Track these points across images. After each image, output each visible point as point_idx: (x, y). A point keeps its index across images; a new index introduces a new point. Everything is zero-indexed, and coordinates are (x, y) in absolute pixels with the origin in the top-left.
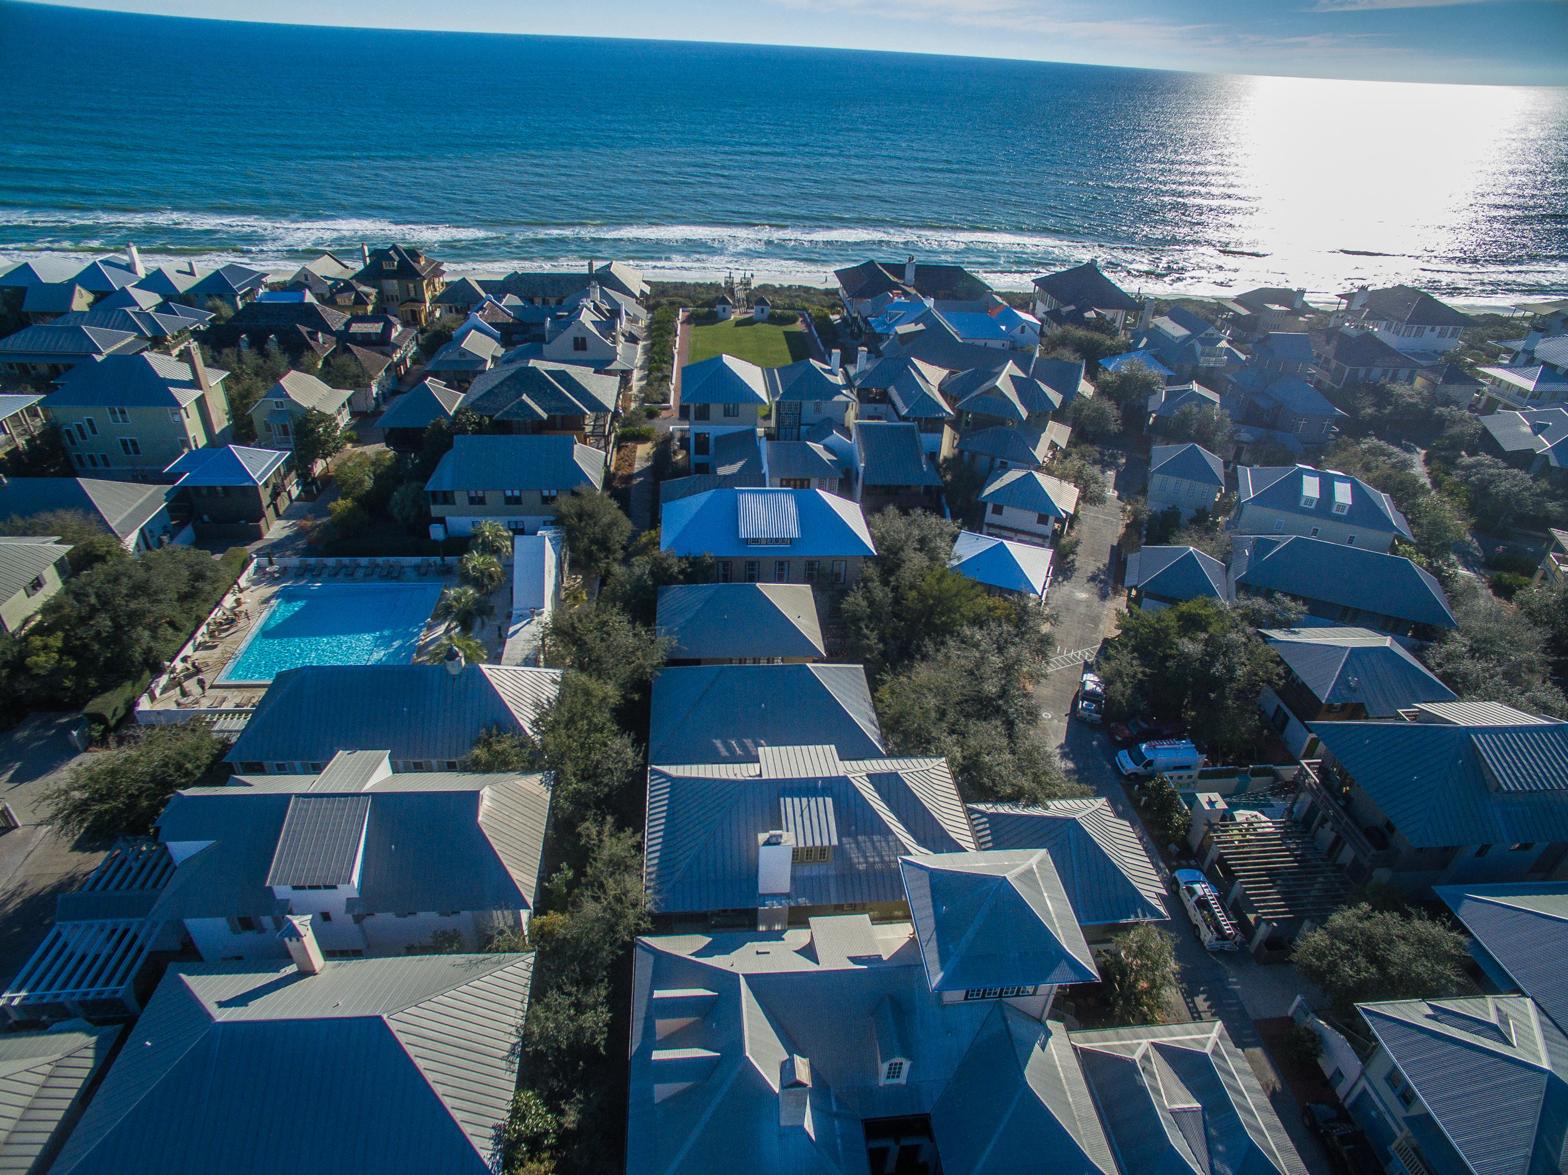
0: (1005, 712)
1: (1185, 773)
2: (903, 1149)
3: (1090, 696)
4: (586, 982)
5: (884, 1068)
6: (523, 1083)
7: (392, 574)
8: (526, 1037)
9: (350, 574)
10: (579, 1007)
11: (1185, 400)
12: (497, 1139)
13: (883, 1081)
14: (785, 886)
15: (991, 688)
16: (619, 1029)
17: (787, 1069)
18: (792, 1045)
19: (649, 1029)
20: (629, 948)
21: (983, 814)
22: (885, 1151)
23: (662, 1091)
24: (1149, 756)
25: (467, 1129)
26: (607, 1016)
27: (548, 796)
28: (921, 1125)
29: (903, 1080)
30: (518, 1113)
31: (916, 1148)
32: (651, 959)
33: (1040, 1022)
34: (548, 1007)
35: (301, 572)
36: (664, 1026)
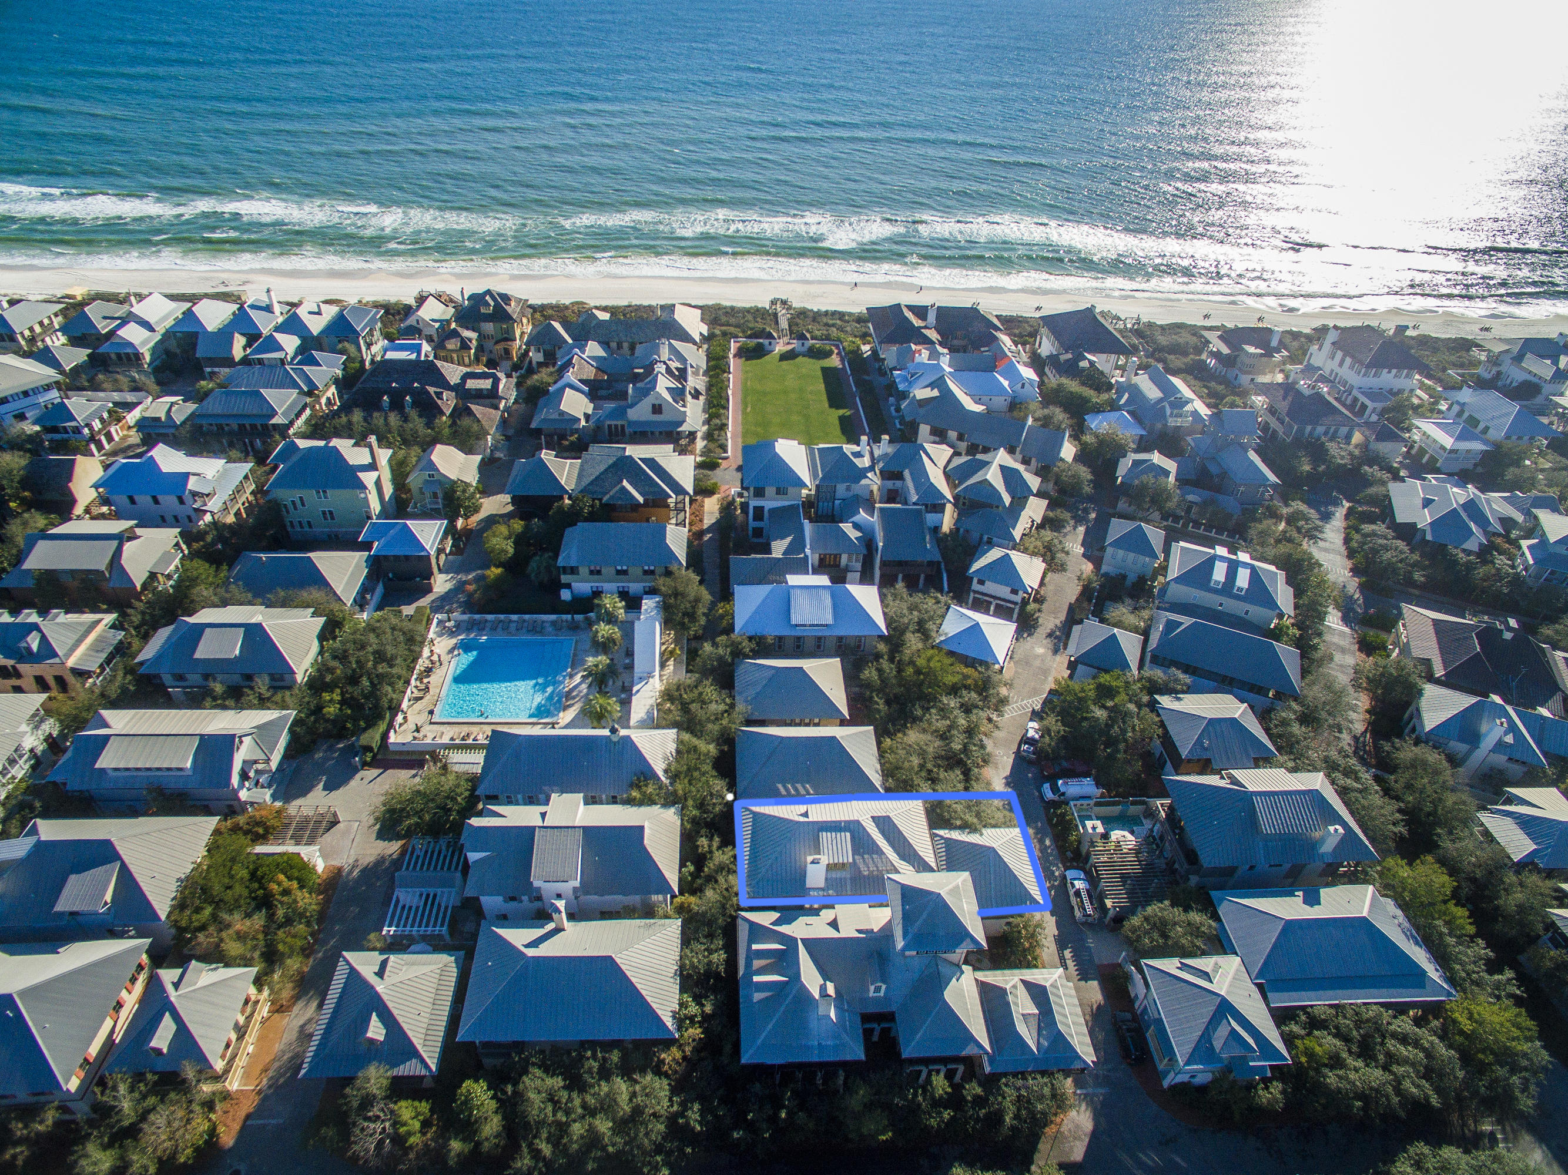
0: (965, 765)
1: (1085, 802)
2: (883, 1030)
3: (1031, 741)
4: (711, 936)
5: (872, 988)
6: (683, 990)
7: (536, 629)
8: (682, 967)
9: (506, 626)
10: (711, 952)
11: (1144, 472)
12: (674, 1017)
13: (871, 994)
14: (822, 884)
15: (957, 746)
16: (732, 962)
17: (823, 989)
18: (826, 975)
19: (749, 964)
20: (734, 919)
21: (942, 837)
22: (872, 1030)
23: (757, 996)
24: (1062, 790)
25: (659, 1012)
26: (724, 956)
27: (679, 822)
28: (890, 1017)
29: (882, 994)
30: (682, 1005)
31: (889, 1029)
32: (747, 926)
33: (958, 966)
34: (692, 951)
35: (470, 626)
36: (757, 963)
